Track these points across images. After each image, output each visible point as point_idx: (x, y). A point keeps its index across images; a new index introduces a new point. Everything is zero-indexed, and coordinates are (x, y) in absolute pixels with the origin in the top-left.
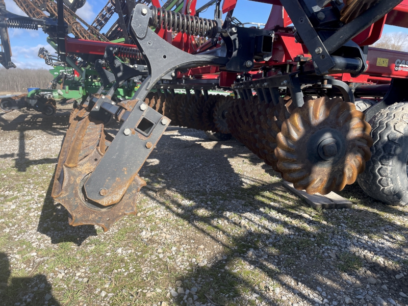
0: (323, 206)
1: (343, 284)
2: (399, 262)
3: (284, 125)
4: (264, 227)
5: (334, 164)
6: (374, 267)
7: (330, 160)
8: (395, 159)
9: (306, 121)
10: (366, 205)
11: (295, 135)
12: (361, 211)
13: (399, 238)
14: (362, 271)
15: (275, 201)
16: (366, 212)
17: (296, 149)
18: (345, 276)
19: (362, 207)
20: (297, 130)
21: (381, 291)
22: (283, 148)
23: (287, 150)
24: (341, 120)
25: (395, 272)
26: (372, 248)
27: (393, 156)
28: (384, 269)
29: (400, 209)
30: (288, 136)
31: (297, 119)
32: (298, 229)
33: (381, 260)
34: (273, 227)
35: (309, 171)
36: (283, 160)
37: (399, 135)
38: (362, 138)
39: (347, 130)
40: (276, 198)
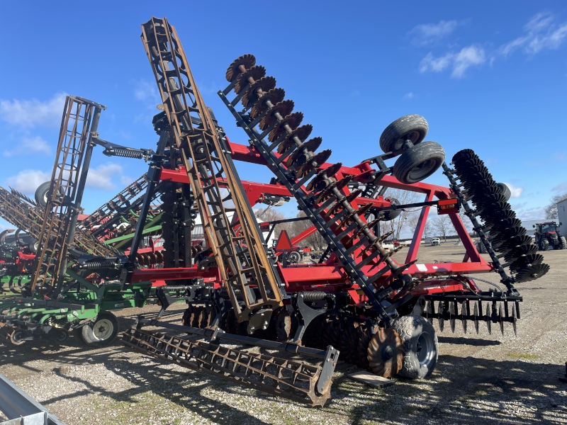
0: (381, 386)
1: (410, 418)
2: (429, 405)
3: (370, 344)
4: (360, 403)
5: (393, 361)
6: (419, 409)
7: (391, 359)
8: (411, 351)
9: (378, 341)
10: (401, 382)
11: (376, 349)
12: (400, 385)
13: (424, 395)
14: (415, 412)
15: (351, 388)
16: (403, 385)
17: (376, 355)
18: (410, 415)
19: (400, 383)
20: (376, 346)
21: (426, 417)
22: (371, 355)
23: (373, 356)
24: (392, 339)
25: (428, 410)
26: (415, 402)
27: (410, 349)
28: (424, 409)
29: (419, 380)
30: (372, 349)
31: (375, 341)
32: (378, 400)
33: (421, 406)
34: (365, 402)
35: (383, 365)
36: (372, 361)
37: (410, 337)
38: (401, 346)
39: (395, 343)
40: (351, 386)
